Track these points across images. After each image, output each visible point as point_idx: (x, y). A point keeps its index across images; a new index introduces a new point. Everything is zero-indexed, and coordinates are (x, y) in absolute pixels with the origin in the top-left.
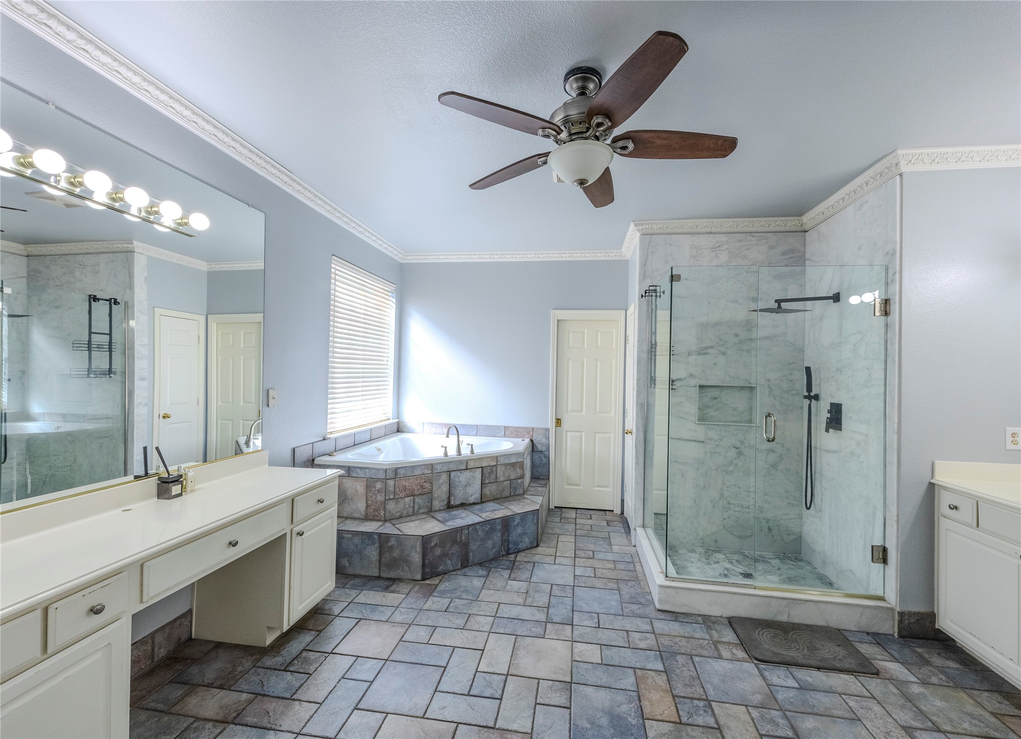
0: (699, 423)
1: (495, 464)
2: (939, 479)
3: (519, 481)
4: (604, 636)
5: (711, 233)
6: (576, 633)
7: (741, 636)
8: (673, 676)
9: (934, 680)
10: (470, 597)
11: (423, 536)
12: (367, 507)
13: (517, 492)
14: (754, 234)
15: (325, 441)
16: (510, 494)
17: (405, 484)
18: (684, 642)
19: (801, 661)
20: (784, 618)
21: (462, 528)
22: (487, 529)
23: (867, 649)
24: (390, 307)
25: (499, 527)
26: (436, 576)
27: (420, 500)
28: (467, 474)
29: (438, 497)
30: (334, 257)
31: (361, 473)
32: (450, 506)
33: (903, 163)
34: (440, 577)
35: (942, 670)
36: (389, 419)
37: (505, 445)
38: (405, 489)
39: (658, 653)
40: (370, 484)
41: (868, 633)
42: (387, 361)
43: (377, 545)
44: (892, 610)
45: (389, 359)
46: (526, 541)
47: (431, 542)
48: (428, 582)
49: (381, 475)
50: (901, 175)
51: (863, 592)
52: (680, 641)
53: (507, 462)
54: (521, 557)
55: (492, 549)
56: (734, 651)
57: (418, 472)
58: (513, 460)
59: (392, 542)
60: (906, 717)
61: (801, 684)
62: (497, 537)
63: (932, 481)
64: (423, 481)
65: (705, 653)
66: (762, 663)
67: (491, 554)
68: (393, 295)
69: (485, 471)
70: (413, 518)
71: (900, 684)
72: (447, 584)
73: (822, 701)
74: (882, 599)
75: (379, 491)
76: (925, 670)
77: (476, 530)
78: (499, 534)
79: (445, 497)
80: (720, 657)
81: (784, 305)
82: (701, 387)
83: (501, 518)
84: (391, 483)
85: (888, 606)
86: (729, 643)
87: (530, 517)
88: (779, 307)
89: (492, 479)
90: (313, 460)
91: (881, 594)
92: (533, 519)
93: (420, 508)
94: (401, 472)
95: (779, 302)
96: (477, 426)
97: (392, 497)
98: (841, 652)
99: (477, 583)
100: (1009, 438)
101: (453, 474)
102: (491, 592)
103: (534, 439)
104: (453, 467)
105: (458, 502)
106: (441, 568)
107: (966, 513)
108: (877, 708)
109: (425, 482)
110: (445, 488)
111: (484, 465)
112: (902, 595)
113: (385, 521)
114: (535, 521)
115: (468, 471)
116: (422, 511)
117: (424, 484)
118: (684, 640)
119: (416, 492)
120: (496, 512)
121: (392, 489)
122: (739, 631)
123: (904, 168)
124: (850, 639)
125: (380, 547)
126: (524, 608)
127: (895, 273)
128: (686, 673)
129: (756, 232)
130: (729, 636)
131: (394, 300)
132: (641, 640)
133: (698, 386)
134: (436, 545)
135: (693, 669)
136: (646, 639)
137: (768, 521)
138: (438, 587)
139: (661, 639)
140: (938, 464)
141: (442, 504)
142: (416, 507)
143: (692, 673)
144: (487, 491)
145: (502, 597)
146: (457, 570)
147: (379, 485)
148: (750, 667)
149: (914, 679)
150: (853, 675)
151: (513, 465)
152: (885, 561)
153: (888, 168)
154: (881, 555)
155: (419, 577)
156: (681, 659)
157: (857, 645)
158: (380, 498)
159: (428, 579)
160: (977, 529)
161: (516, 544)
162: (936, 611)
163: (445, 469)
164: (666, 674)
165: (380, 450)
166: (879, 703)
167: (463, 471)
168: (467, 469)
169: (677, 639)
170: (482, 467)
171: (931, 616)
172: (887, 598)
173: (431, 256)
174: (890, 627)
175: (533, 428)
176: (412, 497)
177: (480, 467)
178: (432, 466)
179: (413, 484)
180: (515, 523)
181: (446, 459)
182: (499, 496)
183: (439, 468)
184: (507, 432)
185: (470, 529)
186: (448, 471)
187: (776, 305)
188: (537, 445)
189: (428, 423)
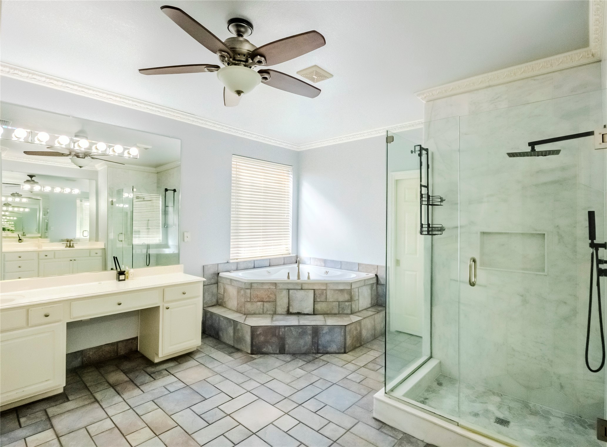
0: (482, 268)
1: (325, 288)
3: (347, 304)
6: (295, 410)
10: (264, 370)
11: (251, 326)
12: (238, 304)
13: (345, 312)
14: (536, 78)
15: (228, 263)
16: (339, 312)
17: (258, 293)
21: (280, 327)
22: (300, 331)
25: (310, 332)
26: (260, 354)
27: (268, 306)
28: (302, 292)
29: (281, 305)
30: (233, 155)
32: (290, 313)
34: (263, 355)
36: (290, 254)
37: (353, 276)
38: (257, 296)
39: (332, 442)
40: (239, 290)
45: (289, 215)
46: (333, 348)
47: (257, 331)
48: (253, 356)
49: (243, 286)
53: (335, 287)
54: (325, 357)
55: (304, 346)
57: (266, 287)
58: (341, 287)
59: (239, 327)
62: (308, 339)
64: (270, 293)
67: (304, 349)
68: (291, 173)
69: (317, 292)
70: (262, 316)
72: (261, 360)
75: (241, 296)
77: (291, 330)
78: (310, 337)
79: (286, 306)
81: (538, 148)
82: (483, 233)
83: (311, 325)
84: (248, 291)
88: (533, 149)
89: (323, 298)
90: (218, 274)
92: (341, 332)
93: (267, 310)
94: (255, 286)
95: (532, 144)
96: (341, 262)
97: (249, 300)
99: (278, 364)
101: (291, 291)
102: (279, 371)
103: (378, 275)
104: (290, 287)
106: (264, 350)
109: (271, 294)
110: (286, 300)
111: (315, 287)
113: (244, 314)
114: (343, 334)
115: (303, 291)
116: (269, 313)
117: (270, 295)
118: (365, 443)
119: (265, 300)
120: (317, 321)
121: (249, 295)
125: (234, 329)
126: (285, 385)
129: (537, 76)
131: (292, 176)
132: (332, 430)
133: (479, 233)
134: (260, 334)
136: (337, 431)
141: (283, 310)
142: (265, 310)
144: (319, 307)
145: (281, 376)
146: (276, 354)
147: (242, 292)
151: (342, 291)
155: (249, 352)
158: (243, 300)
159: (255, 354)
161: (324, 347)
163: (286, 287)
165: (269, 272)
167: (299, 290)
168: (302, 289)
169: (360, 441)
170: (314, 289)
175: (377, 266)
176: (262, 303)
177: (313, 289)
178: (275, 284)
179: (262, 294)
180: (324, 332)
181: (288, 281)
182: (328, 312)
183: (281, 286)
184: (360, 267)
185: (286, 329)
186: (287, 289)
187: (529, 149)
188: (380, 279)
189: (313, 258)
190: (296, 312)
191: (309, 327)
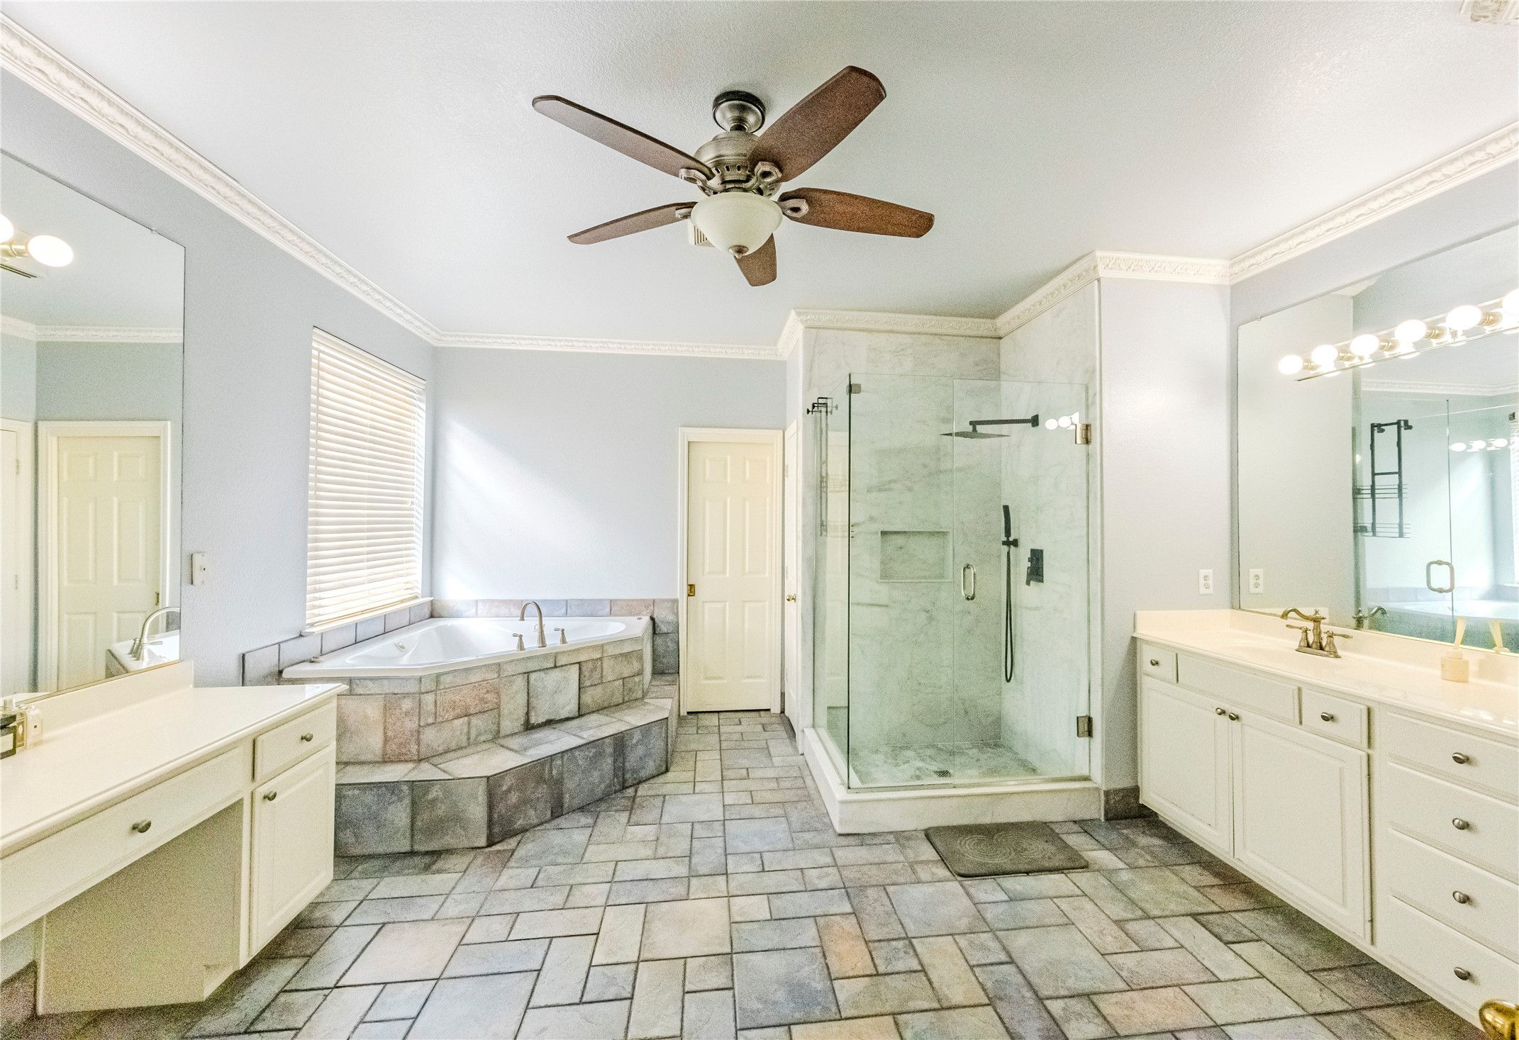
0: (882, 581)
1: (599, 656)
2: (1141, 632)
3: (637, 679)
4: (771, 882)
5: (892, 332)
6: (733, 884)
7: (941, 849)
8: (865, 916)
9: (1141, 862)
10: (570, 860)
11: (488, 778)
12: (386, 741)
13: (634, 696)
14: (943, 337)
15: (304, 638)
16: (624, 699)
17: (453, 699)
18: (874, 871)
19: (1009, 867)
20: (986, 820)
21: (551, 758)
22: (591, 754)
23: (1076, 841)
24: (416, 416)
25: (609, 750)
26: (511, 837)
27: (480, 723)
28: (556, 674)
29: (509, 713)
31: (373, 688)
32: (530, 726)
33: (1101, 267)
34: (519, 837)
35: (1147, 849)
36: (417, 597)
37: (615, 628)
38: (453, 706)
39: (843, 890)
40: (390, 703)
41: (1075, 822)
42: (412, 503)
43: (407, 801)
44: (1097, 789)
45: (415, 500)
46: (651, 767)
47: (500, 786)
48: (497, 848)
49: (412, 687)
50: (1099, 280)
51: (1068, 774)
52: (870, 869)
53: (618, 651)
54: (643, 790)
55: (600, 783)
56: (935, 870)
57: (475, 678)
58: (627, 648)
59: (434, 793)
60: (1118, 911)
61: (1011, 895)
62: (607, 764)
63: (1135, 635)
64: (485, 691)
65: (902, 880)
66: (966, 879)
67: (599, 792)
68: (421, 397)
69: (584, 669)
70: (469, 750)
71: (1109, 874)
72: (530, 846)
73: (1033, 910)
74: (1087, 779)
75: (407, 714)
76: (1133, 852)
77: (575, 757)
78: (610, 760)
79: (521, 713)
80: (919, 882)
81: (980, 428)
82: (884, 533)
83: (612, 735)
84: (429, 698)
85: (1095, 785)
86: (927, 862)
87: (655, 730)
88: (975, 429)
89: (595, 680)
90: (279, 672)
91: (1085, 772)
92: (660, 733)
93: (479, 735)
94: (447, 680)
95: (974, 424)
96: (567, 601)
97: (430, 720)
98: (1051, 848)
99: (580, 837)
100: (1202, 582)
101: (533, 676)
102: (602, 847)
103: (655, 617)
104: (532, 666)
105: (541, 720)
106: (520, 823)
107: (1167, 669)
108: (1089, 906)
109: (487, 693)
110: (522, 699)
111: (582, 658)
112: (1107, 768)
113: (420, 761)
114: (663, 735)
115: (557, 669)
116: (482, 738)
117: (486, 696)
118: (874, 867)
119: (472, 711)
120: (602, 727)
121: (431, 707)
122: (938, 844)
123: (1102, 273)
124: (1057, 831)
125: (413, 803)
126: (654, 862)
127: (1095, 395)
128: (880, 909)
129: (945, 335)
130: (928, 852)
131: (423, 406)
132: (819, 878)
133: (880, 533)
134: (509, 791)
135: (888, 903)
136: (827, 875)
137: (964, 701)
138: (516, 854)
139: (845, 872)
140: (1141, 615)
141: (516, 724)
142: (473, 736)
143: (886, 909)
144: (587, 698)
145: (621, 852)
146: (546, 822)
147: (407, 704)
148: (954, 886)
149: (1121, 865)
150: (1063, 873)
151: (626, 656)
152: (1090, 734)
153: (1087, 271)
154: (1086, 727)
155: (482, 841)
156: (871, 893)
157: (1064, 837)
158: (411, 725)
159: (497, 843)
160: (1177, 684)
161: (634, 771)
162: (1139, 784)
163: (522, 668)
164: (856, 915)
165: (403, 647)
166: (1091, 900)
167: (550, 671)
168: (555, 667)
169: (865, 869)
170: (579, 663)
171: (1135, 791)
172: (1092, 778)
173: (488, 338)
174: (1096, 811)
175: (654, 600)
176: (466, 718)
177: (576, 663)
178: (499, 667)
179: (467, 698)
180: (634, 741)
181: (523, 654)
182: (606, 704)
183: (510, 670)
184: (615, 608)
185: (566, 757)
186: (525, 673)
187: (970, 428)
188: (660, 624)
189: (484, 601)
190: (544, 720)
191: (607, 740)
